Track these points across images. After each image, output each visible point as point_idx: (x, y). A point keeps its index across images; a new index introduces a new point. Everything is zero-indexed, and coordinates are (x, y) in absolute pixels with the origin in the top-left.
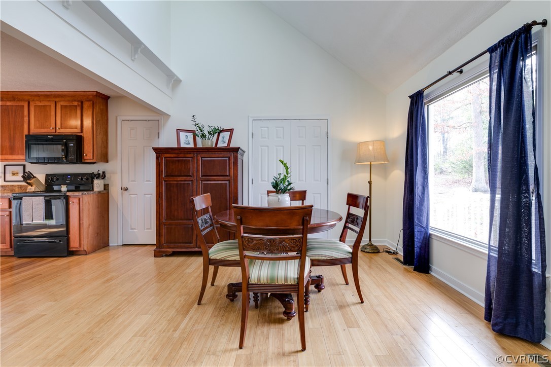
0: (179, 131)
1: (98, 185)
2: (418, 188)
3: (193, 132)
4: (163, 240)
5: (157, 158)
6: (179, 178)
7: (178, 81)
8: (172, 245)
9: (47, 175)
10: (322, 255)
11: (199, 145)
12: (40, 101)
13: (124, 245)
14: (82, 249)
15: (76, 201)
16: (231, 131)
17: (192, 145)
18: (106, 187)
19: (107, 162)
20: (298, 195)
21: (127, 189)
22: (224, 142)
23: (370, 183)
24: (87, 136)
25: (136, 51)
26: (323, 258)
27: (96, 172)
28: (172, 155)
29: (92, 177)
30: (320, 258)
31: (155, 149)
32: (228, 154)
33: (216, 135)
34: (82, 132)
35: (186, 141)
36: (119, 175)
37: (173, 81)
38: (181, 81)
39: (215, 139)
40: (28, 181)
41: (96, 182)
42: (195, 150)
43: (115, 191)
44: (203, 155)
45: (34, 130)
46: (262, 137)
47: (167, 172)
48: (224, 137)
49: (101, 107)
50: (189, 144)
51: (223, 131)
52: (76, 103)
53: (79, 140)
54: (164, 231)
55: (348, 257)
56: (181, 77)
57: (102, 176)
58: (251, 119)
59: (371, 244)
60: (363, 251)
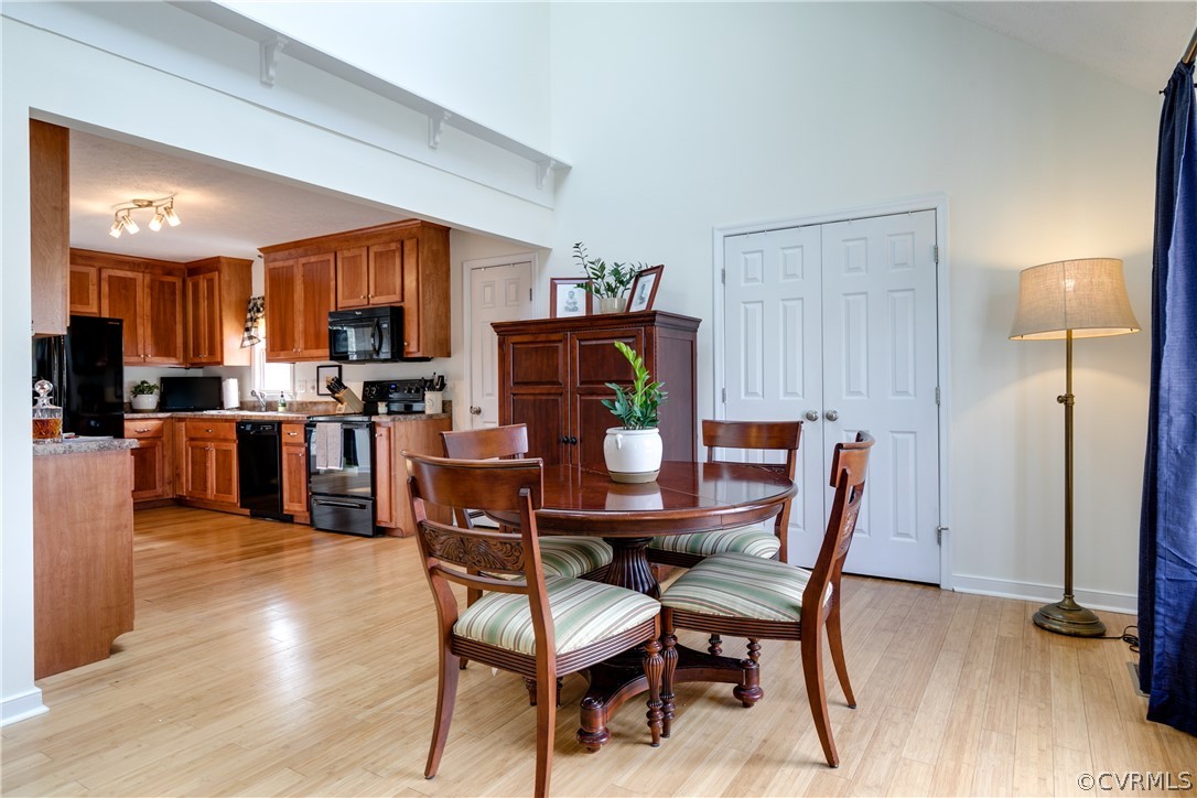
0: (556, 282)
1: (432, 403)
2: (1170, 421)
3: (586, 284)
5: (501, 345)
6: (538, 389)
7: (562, 171)
9: (367, 384)
10: (702, 602)
11: (596, 311)
12: (349, 250)
14: (393, 526)
15: (385, 434)
16: (658, 270)
17: (582, 312)
18: (447, 406)
19: (449, 355)
21: (479, 412)
22: (642, 299)
23: (1067, 401)
24: (410, 305)
25: (436, 130)
26: (704, 610)
27: (427, 377)
29: (423, 386)
30: (696, 608)
31: (496, 326)
32: (632, 330)
33: (631, 285)
34: (403, 300)
35: (571, 303)
36: (467, 381)
37: (551, 171)
38: (570, 168)
39: (627, 294)
40: (336, 395)
41: (429, 395)
42: (569, 326)
43: (462, 414)
44: (584, 334)
45: (345, 303)
46: (748, 280)
48: (643, 288)
49: (435, 247)
50: (575, 309)
51: (647, 271)
52: (393, 246)
53: (397, 314)
55: (786, 619)
57: (439, 384)
58: (719, 236)
59: (1069, 606)
60: (1039, 626)
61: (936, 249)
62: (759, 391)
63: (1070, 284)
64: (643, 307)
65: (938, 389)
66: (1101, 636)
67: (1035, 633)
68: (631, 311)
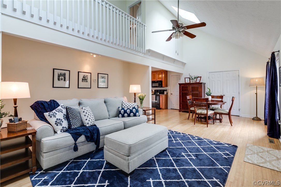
0: (185, 78)
1: (165, 93)
3: (190, 78)
4: (181, 108)
5: (180, 86)
6: (185, 91)
7: (185, 64)
8: (183, 109)
9: (155, 90)
11: (191, 82)
13: (171, 109)
14: (162, 108)
15: (161, 96)
16: (201, 77)
17: (189, 82)
18: (167, 93)
19: (167, 87)
20: (218, 97)
21: (172, 94)
22: (198, 81)
23: (256, 94)
24: (163, 80)
25: (175, 62)
27: (165, 89)
28: (184, 85)
29: (164, 91)
31: (179, 84)
32: (199, 85)
33: (196, 78)
35: (187, 81)
36: (170, 90)
37: (184, 64)
39: (196, 80)
41: (165, 92)
42: (190, 84)
43: (169, 94)
44: (192, 85)
45: (153, 80)
46: (212, 78)
47: (182, 90)
48: (198, 79)
49: (166, 73)
50: (188, 81)
51: (199, 77)
52: (161, 73)
53: (161, 82)
54: (181, 105)
55: (227, 113)
56: (186, 63)
57: (166, 90)
58: (208, 73)
59: (257, 117)
60: (253, 119)
61: (239, 75)
62: (214, 92)
63: (257, 80)
64: (199, 82)
65: (239, 92)
66: (261, 120)
67: (252, 120)
68: (200, 82)
